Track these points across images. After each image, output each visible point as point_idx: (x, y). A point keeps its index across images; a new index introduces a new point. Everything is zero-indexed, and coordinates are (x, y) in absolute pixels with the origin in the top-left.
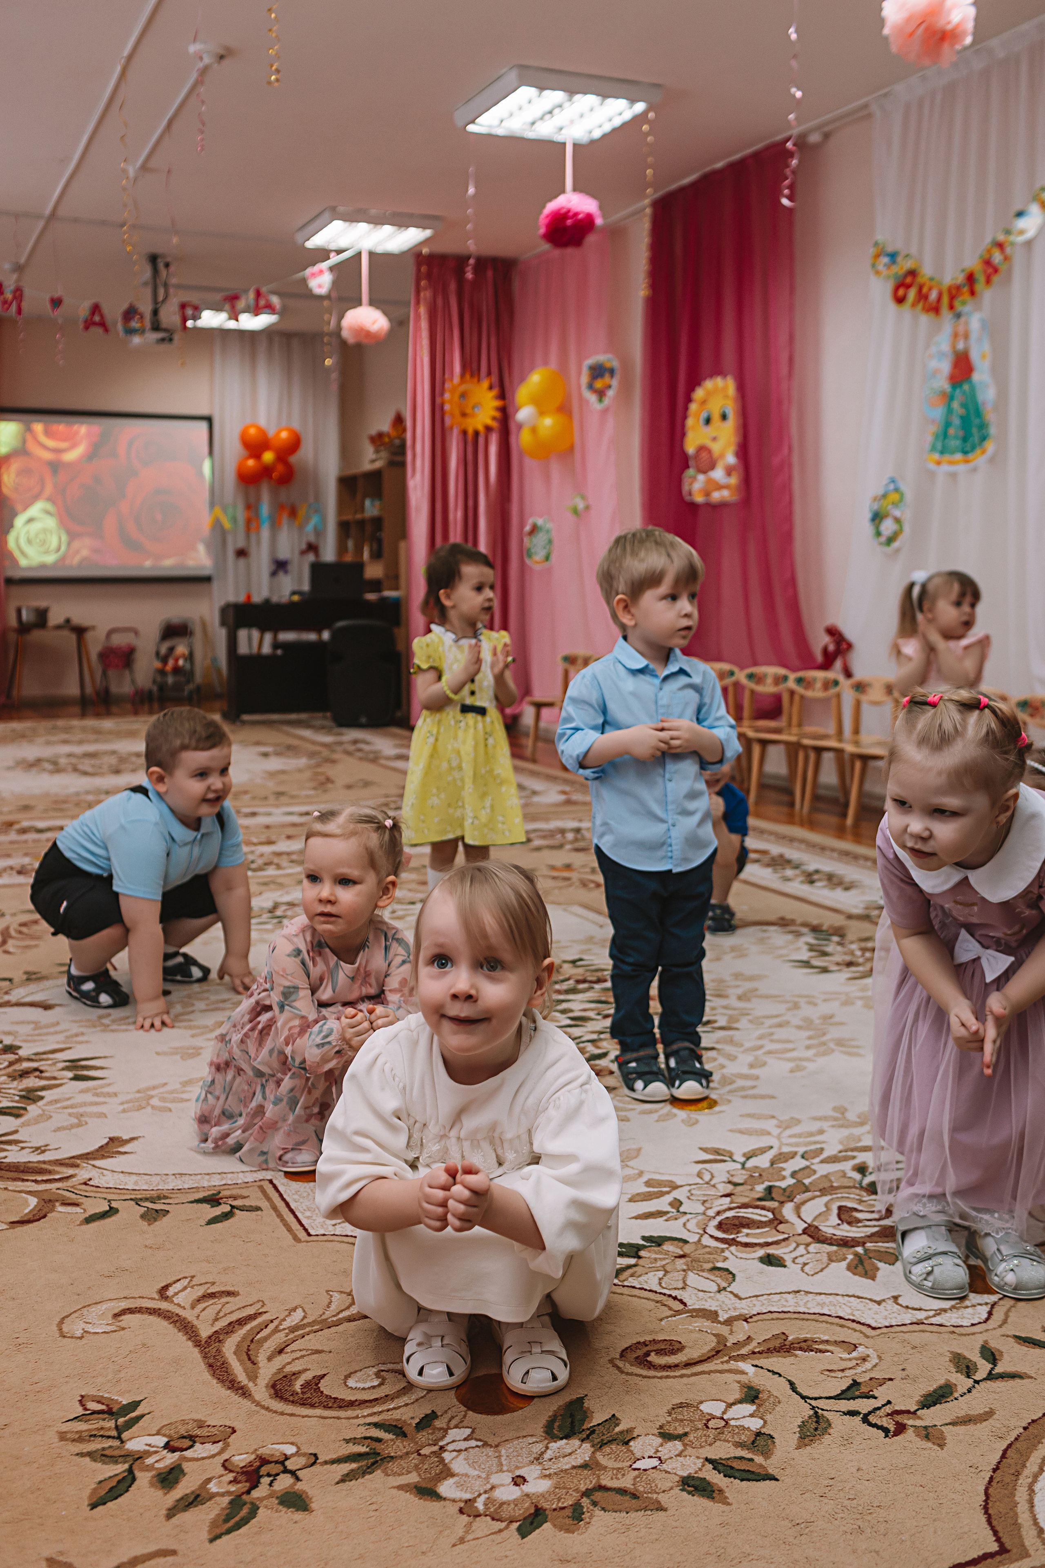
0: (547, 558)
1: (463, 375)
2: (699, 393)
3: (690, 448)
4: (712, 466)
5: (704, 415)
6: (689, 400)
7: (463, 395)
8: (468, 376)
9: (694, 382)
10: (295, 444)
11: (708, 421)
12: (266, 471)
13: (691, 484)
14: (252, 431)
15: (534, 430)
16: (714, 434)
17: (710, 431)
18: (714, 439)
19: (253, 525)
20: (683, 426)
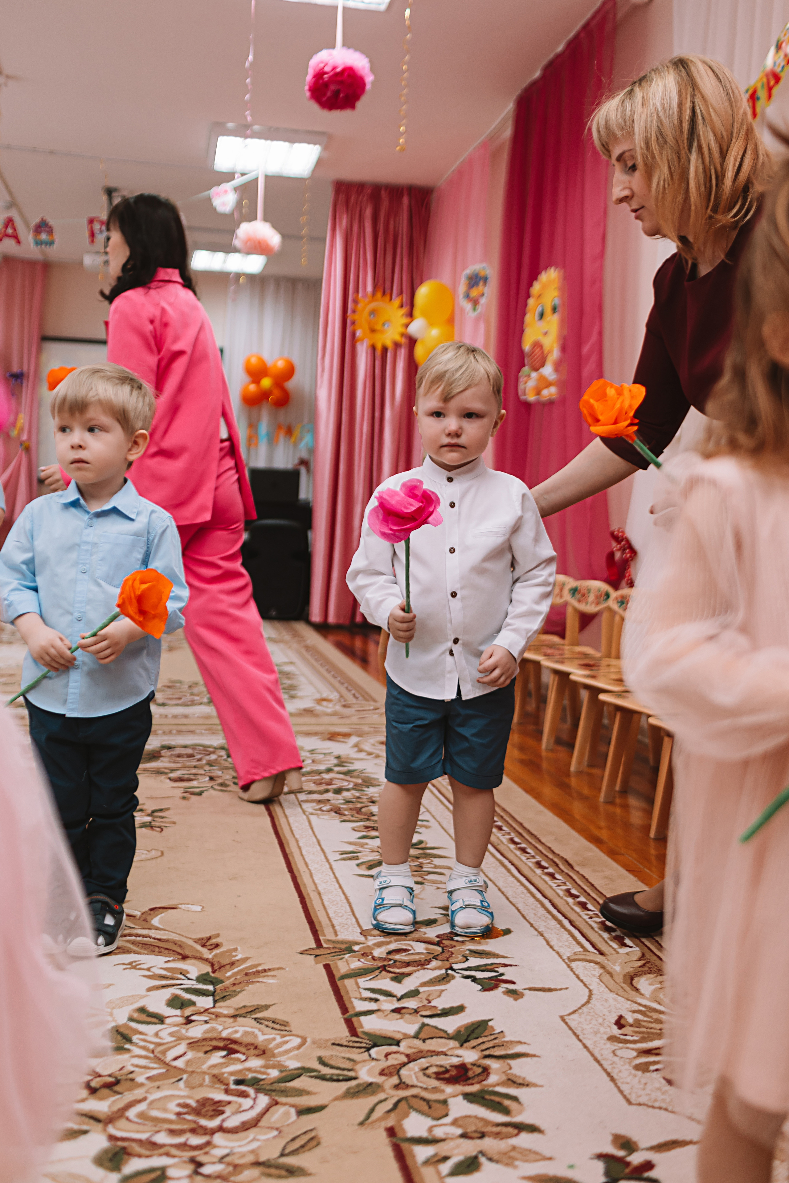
1: (374, 293)
2: (536, 288)
3: (527, 346)
4: (543, 365)
5: (539, 309)
6: (528, 296)
7: (373, 312)
8: (379, 295)
9: (534, 276)
10: (290, 371)
11: (542, 315)
12: (266, 395)
13: (526, 383)
14: (254, 360)
15: (424, 341)
16: (545, 330)
17: (543, 326)
18: (546, 334)
20: (522, 322)
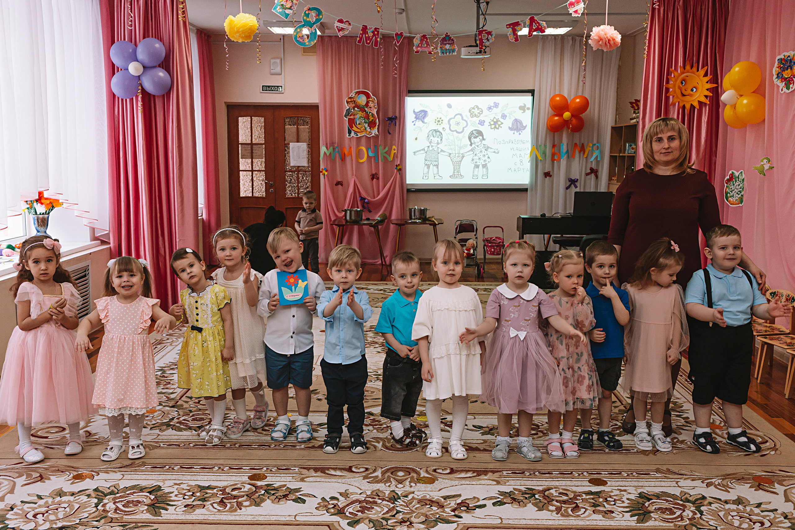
0: (741, 200)
1: (684, 67)
7: (684, 81)
8: (688, 68)
10: (584, 107)
12: (566, 123)
15: (734, 107)
19: (556, 158)
